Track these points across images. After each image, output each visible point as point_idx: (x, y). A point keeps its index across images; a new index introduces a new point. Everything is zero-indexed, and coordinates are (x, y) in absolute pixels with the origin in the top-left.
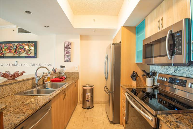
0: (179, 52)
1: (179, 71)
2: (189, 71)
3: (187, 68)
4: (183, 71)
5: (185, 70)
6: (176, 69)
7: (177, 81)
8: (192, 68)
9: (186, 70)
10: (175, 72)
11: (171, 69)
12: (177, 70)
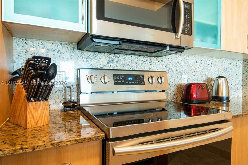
0: (187, 32)
1: (117, 63)
2: (132, 62)
3: (129, 58)
4: (124, 63)
5: (126, 61)
6: (111, 59)
7: (129, 79)
8: (136, 57)
9: (129, 60)
10: (110, 65)
11: (100, 59)
12: (113, 60)
